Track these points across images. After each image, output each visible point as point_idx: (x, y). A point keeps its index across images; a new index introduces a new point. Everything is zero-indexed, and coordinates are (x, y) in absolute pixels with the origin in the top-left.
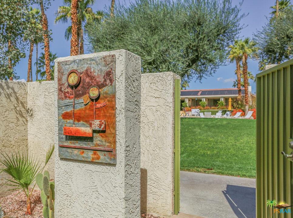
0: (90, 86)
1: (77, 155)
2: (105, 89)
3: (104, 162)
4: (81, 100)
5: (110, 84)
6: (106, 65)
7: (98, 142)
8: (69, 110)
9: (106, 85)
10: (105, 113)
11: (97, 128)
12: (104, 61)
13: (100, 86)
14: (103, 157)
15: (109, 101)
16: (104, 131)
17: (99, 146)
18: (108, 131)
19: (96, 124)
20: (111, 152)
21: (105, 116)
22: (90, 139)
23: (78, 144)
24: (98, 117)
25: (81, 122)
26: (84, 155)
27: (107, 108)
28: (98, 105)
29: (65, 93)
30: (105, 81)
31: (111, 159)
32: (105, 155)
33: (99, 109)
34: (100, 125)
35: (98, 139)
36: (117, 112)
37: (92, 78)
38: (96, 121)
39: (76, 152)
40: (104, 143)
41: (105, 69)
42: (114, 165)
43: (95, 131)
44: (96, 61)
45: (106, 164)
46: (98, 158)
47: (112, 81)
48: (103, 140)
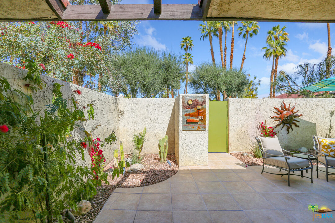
0: (197, 105)
1: (191, 128)
2: (203, 106)
4: (193, 109)
6: (203, 98)
8: (188, 113)
13: (201, 105)
14: (201, 128)
15: (204, 110)
16: (202, 120)
17: (200, 125)
18: (204, 120)
19: (200, 117)
20: (205, 126)
21: (203, 115)
22: (197, 122)
23: (192, 125)
24: (200, 115)
25: (193, 117)
26: (194, 128)
27: (204, 112)
28: (200, 111)
29: (186, 107)
30: (203, 103)
32: (202, 127)
33: (200, 113)
34: (202, 118)
35: (200, 123)
36: (206, 113)
37: (198, 102)
39: (190, 127)
41: (203, 100)
42: (205, 130)
43: (200, 120)
44: (199, 97)
45: (202, 130)
46: (200, 129)
47: (205, 104)
48: (202, 123)
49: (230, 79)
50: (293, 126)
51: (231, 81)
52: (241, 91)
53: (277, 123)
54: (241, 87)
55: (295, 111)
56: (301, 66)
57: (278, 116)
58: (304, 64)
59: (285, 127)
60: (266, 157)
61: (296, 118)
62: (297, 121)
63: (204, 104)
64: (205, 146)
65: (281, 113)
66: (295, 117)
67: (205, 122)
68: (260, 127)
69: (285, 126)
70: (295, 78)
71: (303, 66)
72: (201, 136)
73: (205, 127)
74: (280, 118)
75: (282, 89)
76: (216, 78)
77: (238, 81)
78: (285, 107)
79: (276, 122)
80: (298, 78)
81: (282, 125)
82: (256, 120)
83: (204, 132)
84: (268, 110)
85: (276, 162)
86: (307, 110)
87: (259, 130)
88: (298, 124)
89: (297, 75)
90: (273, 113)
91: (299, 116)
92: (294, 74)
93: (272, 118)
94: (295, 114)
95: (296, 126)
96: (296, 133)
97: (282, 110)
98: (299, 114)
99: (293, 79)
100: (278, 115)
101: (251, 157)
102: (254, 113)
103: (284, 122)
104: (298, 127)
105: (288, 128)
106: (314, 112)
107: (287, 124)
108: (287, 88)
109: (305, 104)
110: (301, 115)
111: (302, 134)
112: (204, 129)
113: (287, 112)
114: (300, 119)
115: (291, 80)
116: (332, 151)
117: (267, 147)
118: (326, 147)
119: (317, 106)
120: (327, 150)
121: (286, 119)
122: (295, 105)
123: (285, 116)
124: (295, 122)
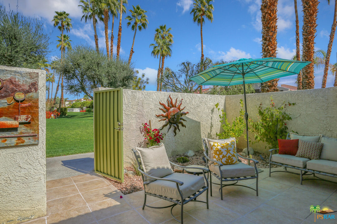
0: (15, 91)
2: (30, 94)
3: (29, 144)
4: (4, 101)
5: (35, 91)
6: (31, 78)
7: (23, 131)
9: (31, 92)
10: (30, 110)
11: (24, 121)
12: (30, 75)
13: (26, 92)
14: (26, 141)
15: (33, 102)
16: (29, 123)
17: (24, 133)
18: (33, 123)
19: (23, 118)
20: (35, 136)
21: (29, 113)
22: (14, 129)
24: (23, 113)
25: (4, 118)
26: (6, 142)
27: (32, 107)
28: (22, 105)
30: (30, 89)
31: (35, 141)
32: (29, 139)
33: (24, 108)
34: (27, 119)
35: (22, 129)
36: (40, 109)
37: (17, 85)
38: (22, 116)
40: (29, 131)
41: (30, 81)
42: (37, 145)
43: (20, 124)
44: (21, 74)
45: (29, 145)
46: (23, 142)
47: (36, 90)
48: (29, 129)
49: (114, 70)
50: (180, 125)
51: (115, 74)
52: (127, 86)
53: (164, 123)
54: (127, 82)
55: (181, 107)
56: (183, 63)
57: (165, 114)
58: (186, 63)
59: (172, 128)
60: (148, 182)
61: (183, 117)
62: (184, 120)
63: (33, 90)
64: (37, 177)
65: (168, 110)
66: (182, 114)
67: (36, 128)
68: (143, 129)
69: (172, 126)
70: (179, 75)
71: (185, 64)
72: (26, 158)
73: (35, 138)
74: (166, 117)
75: (168, 86)
76: (95, 67)
77: (124, 74)
78: (171, 103)
79: (163, 121)
80: (181, 76)
81: (168, 126)
82: (138, 120)
83: (34, 147)
84: (153, 107)
85: (163, 190)
86: (192, 107)
87: (142, 133)
88: (184, 123)
89: (180, 73)
90: (159, 110)
91: (185, 114)
92: (178, 72)
93: (158, 116)
94: (181, 112)
95: (183, 125)
96: (183, 134)
97: (168, 106)
98: (185, 111)
99: (177, 76)
100: (165, 112)
101: (131, 175)
102: (135, 111)
103: (171, 121)
104: (184, 127)
105: (175, 129)
106: (199, 110)
107: (174, 123)
108: (172, 86)
109: (191, 100)
110: (188, 113)
111: (188, 135)
112: (33, 142)
113: (174, 110)
114: (186, 117)
115: (175, 78)
116: (224, 157)
117: (150, 165)
118: (218, 153)
119: (201, 102)
120: (219, 156)
121: (173, 118)
122: (181, 101)
123: (172, 114)
124: (182, 121)
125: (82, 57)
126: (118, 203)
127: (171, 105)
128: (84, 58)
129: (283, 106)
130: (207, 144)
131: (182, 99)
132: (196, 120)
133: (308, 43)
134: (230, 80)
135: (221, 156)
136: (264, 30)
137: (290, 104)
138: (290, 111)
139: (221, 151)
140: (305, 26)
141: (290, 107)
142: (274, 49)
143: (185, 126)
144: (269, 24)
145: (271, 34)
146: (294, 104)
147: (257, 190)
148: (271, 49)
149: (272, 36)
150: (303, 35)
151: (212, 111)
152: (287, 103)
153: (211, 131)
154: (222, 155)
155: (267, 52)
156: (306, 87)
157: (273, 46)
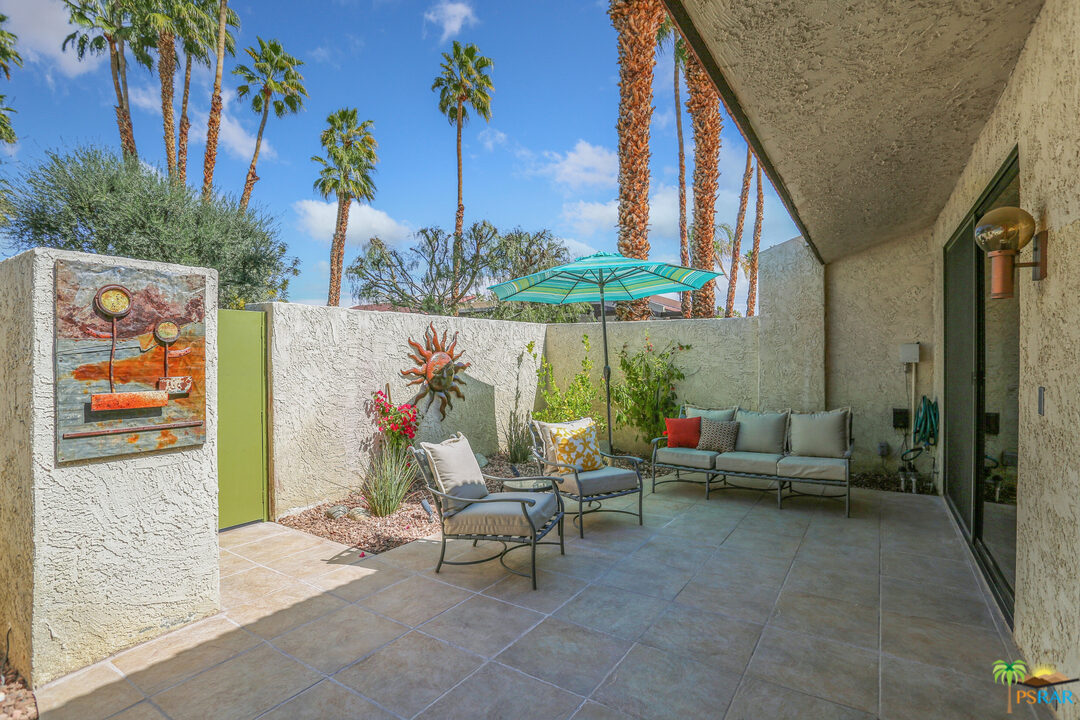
0: (157, 321)
1: (118, 446)
2: (189, 327)
3: (185, 445)
4: (135, 342)
5: (198, 319)
6: (191, 289)
7: (173, 415)
8: (96, 361)
9: (190, 321)
10: (187, 365)
11: (177, 391)
12: (188, 282)
13: (180, 321)
14: (181, 438)
15: (195, 346)
16: (186, 395)
17: (174, 420)
18: (193, 394)
19: (175, 383)
20: (198, 427)
21: (188, 371)
22: (156, 411)
23: (122, 426)
24: (175, 373)
25: (132, 383)
26: (138, 442)
27: (192, 358)
28: (172, 352)
29: (83, 328)
30: (190, 313)
31: (198, 438)
32: (187, 433)
33: (175, 360)
34: (184, 385)
35: (172, 411)
36: (207, 363)
37: (160, 306)
38: (174, 378)
39: (115, 440)
40: (186, 414)
41: (190, 295)
42: (198, 446)
43: (172, 397)
44: (169, 278)
45: (184, 448)
46: (172, 442)
47: (201, 316)
48: (185, 409)
50: (453, 395)
51: (219, 246)
52: (256, 284)
53: (417, 389)
54: (255, 271)
55: (456, 352)
56: (424, 232)
57: (420, 369)
58: (431, 230)
59: (437, 402)
60: (452, 512)
61: (459, 375)
62: (461, 383)
63: (194, 316)
64: (200, 523)
65: (426, 359)
66: (457, 369)
67: (199, 406)
68: (372, 406)
69: (436, 398)
70: (411, 262)
71: (429, 232)
72: (177, 478)
73: (199, 431)
74: (422, 375)
75: (380, 290)
76: (157, 222)
77: (246, 246)
78: (435, 341)
79: (415, 386)
80: (417, 265)
81: (428, 396)
82: (362, 385)
83: (194, 453)
84: (393, 350)
85: (489, 522)
86: (478, 350)
87: (369, 417)
88: (461, 388)
89: (415, 255)
90: (408, 359)
91: (464, 367)
92: (409, 252)
93: (405, 374)
94: (456, 363)
95: (459, 395)
96: (458, 416)
97: (428, 349)
98: (463, 360)
99: (407, 263)
100: (420, 364)
101: (362, 517)
102: (355, 360)
103: (434, 386)
104: (462, 399)
105: (444, 404)
106: (492, 357)
107: (440, 391)
108: (388, 289)
109: (475, 334)
110: (469, 364)
112: (195, 441)
113: (440, 357)
114: (466, 375)
115: (399, 267)
116: (579, 456)
117: (453, 478)
118: (567, 449)
119: (496, 340)
120: (569, 455)
121: (439, 378)
122: (455, 338)
123: (437, 368)
124: (456, 384)
125: (105, 187)
126: (371, 571)
127: (434, 345)
128: (112, 190)
129: (668, 351)
130: (540, 433)
131: (457, 333)
132: (486, 381)
133: (703, 210)
134: (567, 292)
135: (573, 455)
136: (624, 176)
137: (681, 347)
138: (682, 361)
139: (572, 444)
140: (698, 172)
141: (682, 352)
142: (644, 222)
143: (464, 398)
144: (633, 164)
145: (637, 186)
146: (688, 347)
147: (640, 516)
148: (638, 220)
149: (641, 191)
150: (695, 191)
151: (520, 360)
152: (676, 345)
153: (516, 408)
154: (575, 453)
155: (629, 226)
156: (701, 305)
157: (642, 215)
